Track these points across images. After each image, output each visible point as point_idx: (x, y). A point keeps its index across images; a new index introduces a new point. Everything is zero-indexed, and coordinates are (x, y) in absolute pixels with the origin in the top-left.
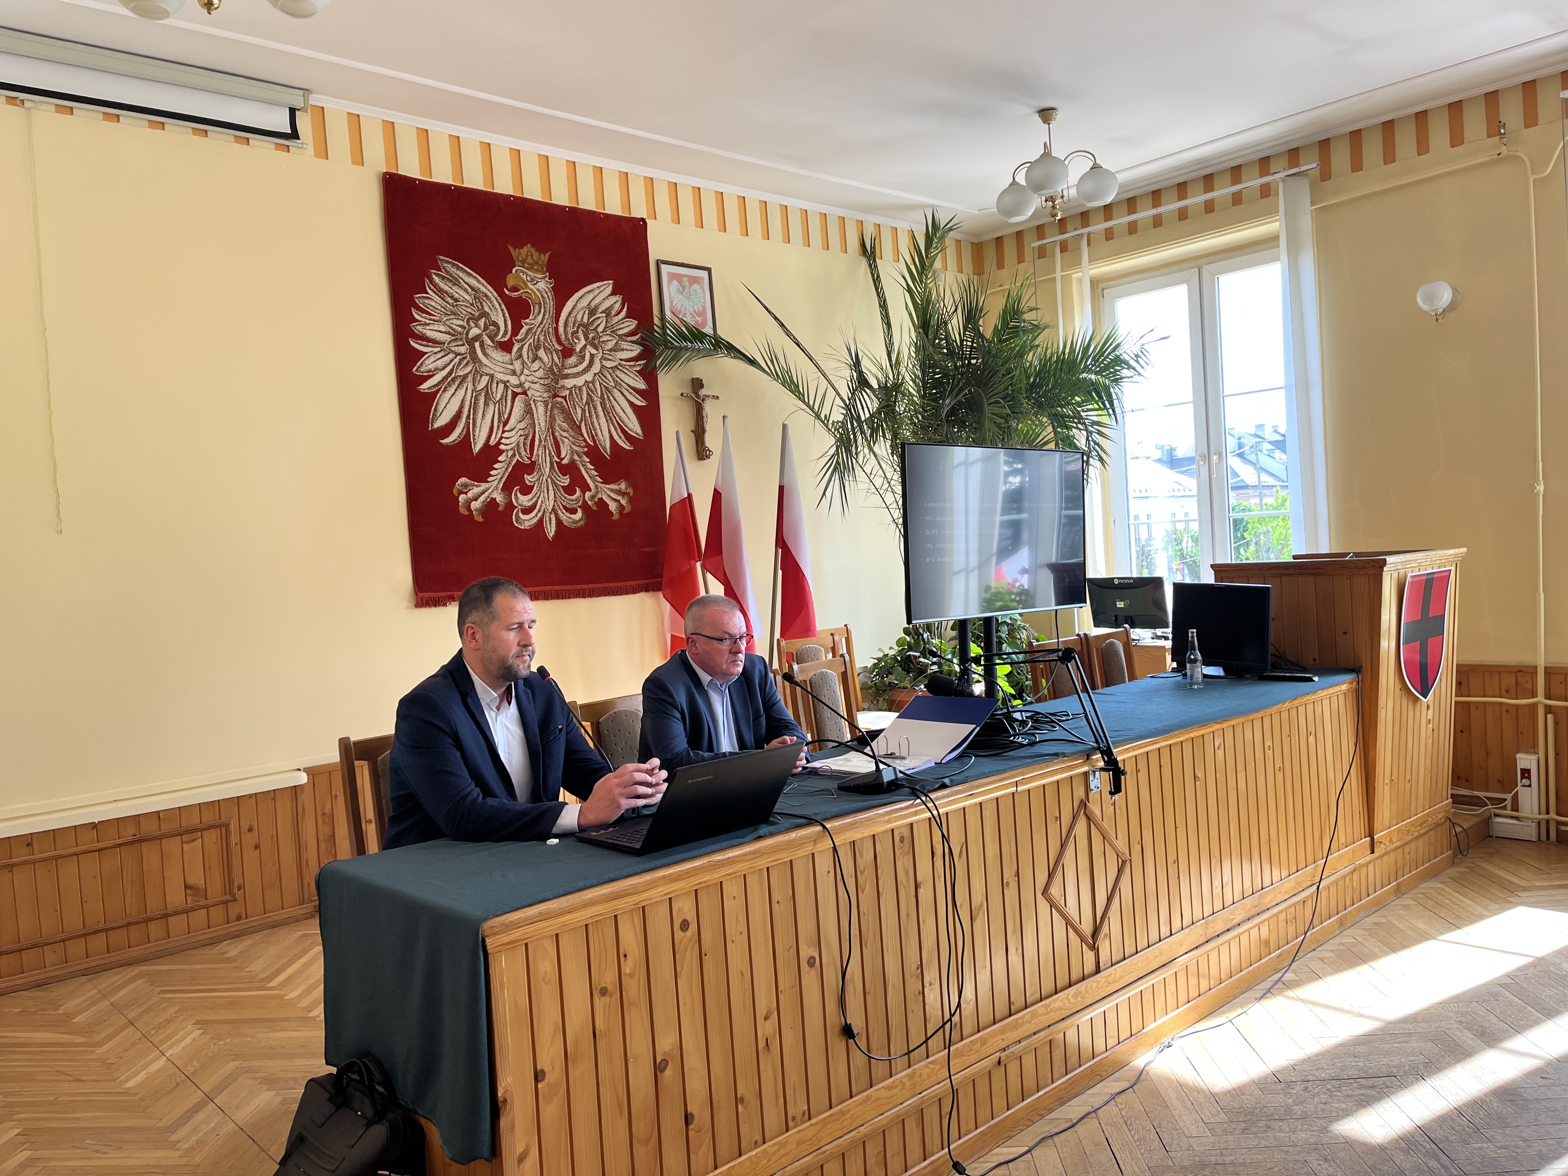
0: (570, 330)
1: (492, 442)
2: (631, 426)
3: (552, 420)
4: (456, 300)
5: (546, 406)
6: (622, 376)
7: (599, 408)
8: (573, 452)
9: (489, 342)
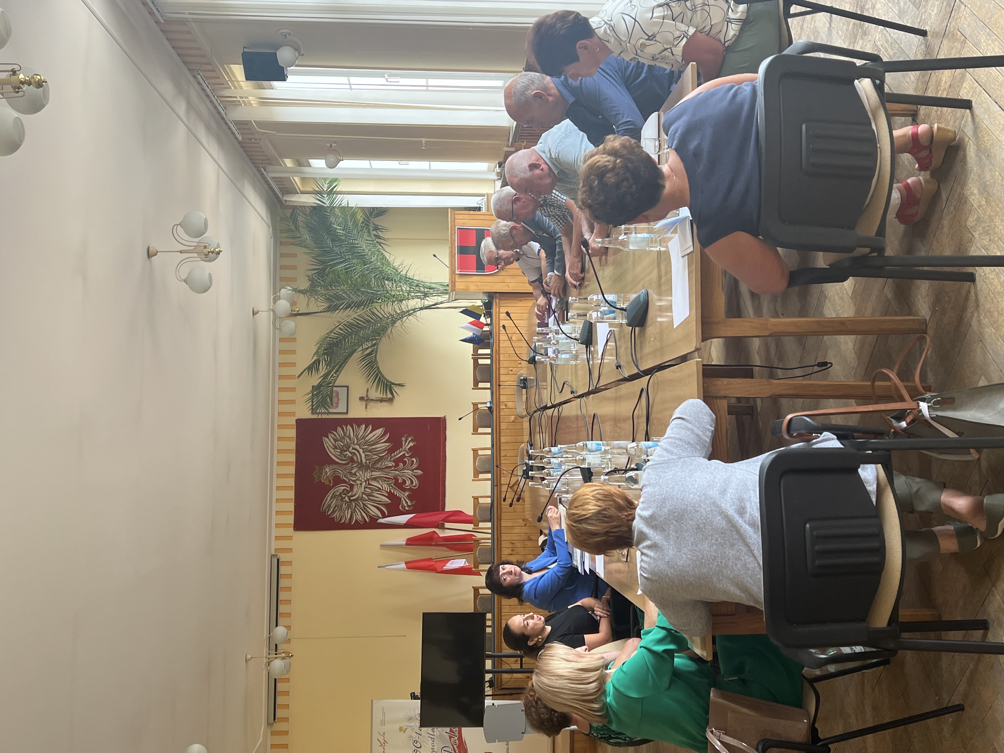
0: (344, 458)
1: (387, 495)
2: (380, 433)
3: (377, 468)
4: (336, 506)
5: (374, 471)
6: (360, 435)
7: (373, 447)
8: (390, 461)
9: (350, 493)
